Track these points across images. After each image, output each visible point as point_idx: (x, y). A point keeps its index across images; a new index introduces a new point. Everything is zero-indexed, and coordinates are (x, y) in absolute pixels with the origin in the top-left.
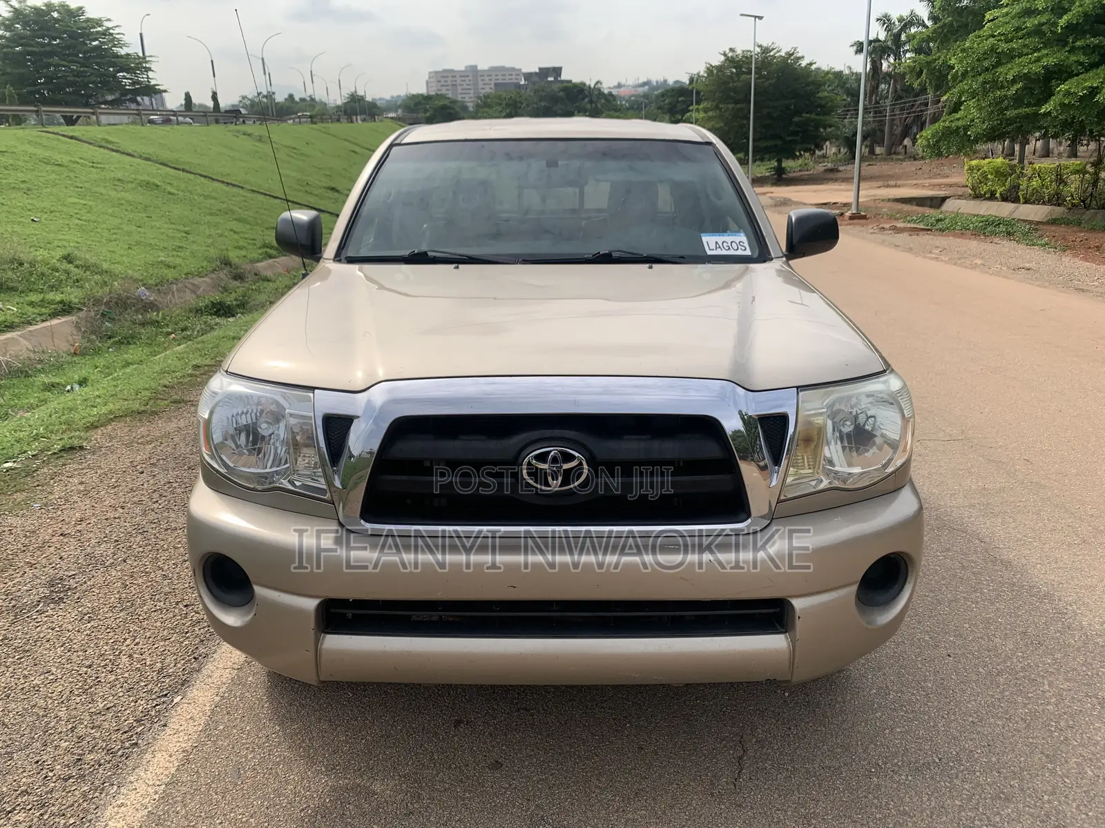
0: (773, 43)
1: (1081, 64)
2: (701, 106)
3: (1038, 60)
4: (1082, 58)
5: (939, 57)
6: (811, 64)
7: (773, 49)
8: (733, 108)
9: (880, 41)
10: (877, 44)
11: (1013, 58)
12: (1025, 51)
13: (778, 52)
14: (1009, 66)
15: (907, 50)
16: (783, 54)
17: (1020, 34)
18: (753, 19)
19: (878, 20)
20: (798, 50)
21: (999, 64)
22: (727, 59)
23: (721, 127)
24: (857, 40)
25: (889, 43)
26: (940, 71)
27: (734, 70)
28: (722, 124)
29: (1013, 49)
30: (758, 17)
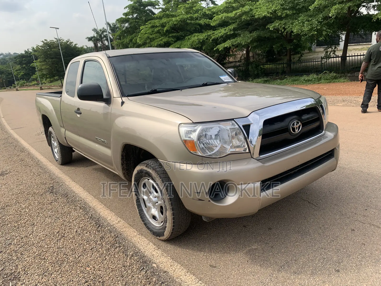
0: (61, 38)
1: (173, 41)
2: (38, 61)
3: (161, 40)
4: (172, 39)
5: (124, 41)
6: (76, 45)
7: (61, 40)
8: (51, 61)
9: (95, 37)
10: (95, 38)
11: (154, 40)
12: (157, 38)
13: (63, 40)
14: (154, 42)
15: (105, 40)
16: (65, 41)
17: (154, 33)
18: (55, 29)
19: (93, 30)
20: (70, 40)
21: (151, 41)
22: (44, 43)
23: (49, 68)
24: (87, 37)
25: (98, 37)
26: (125, 45)
27: (48, 47)
28: (48, 67)
29: (153, 37)
30: (57, 28)
